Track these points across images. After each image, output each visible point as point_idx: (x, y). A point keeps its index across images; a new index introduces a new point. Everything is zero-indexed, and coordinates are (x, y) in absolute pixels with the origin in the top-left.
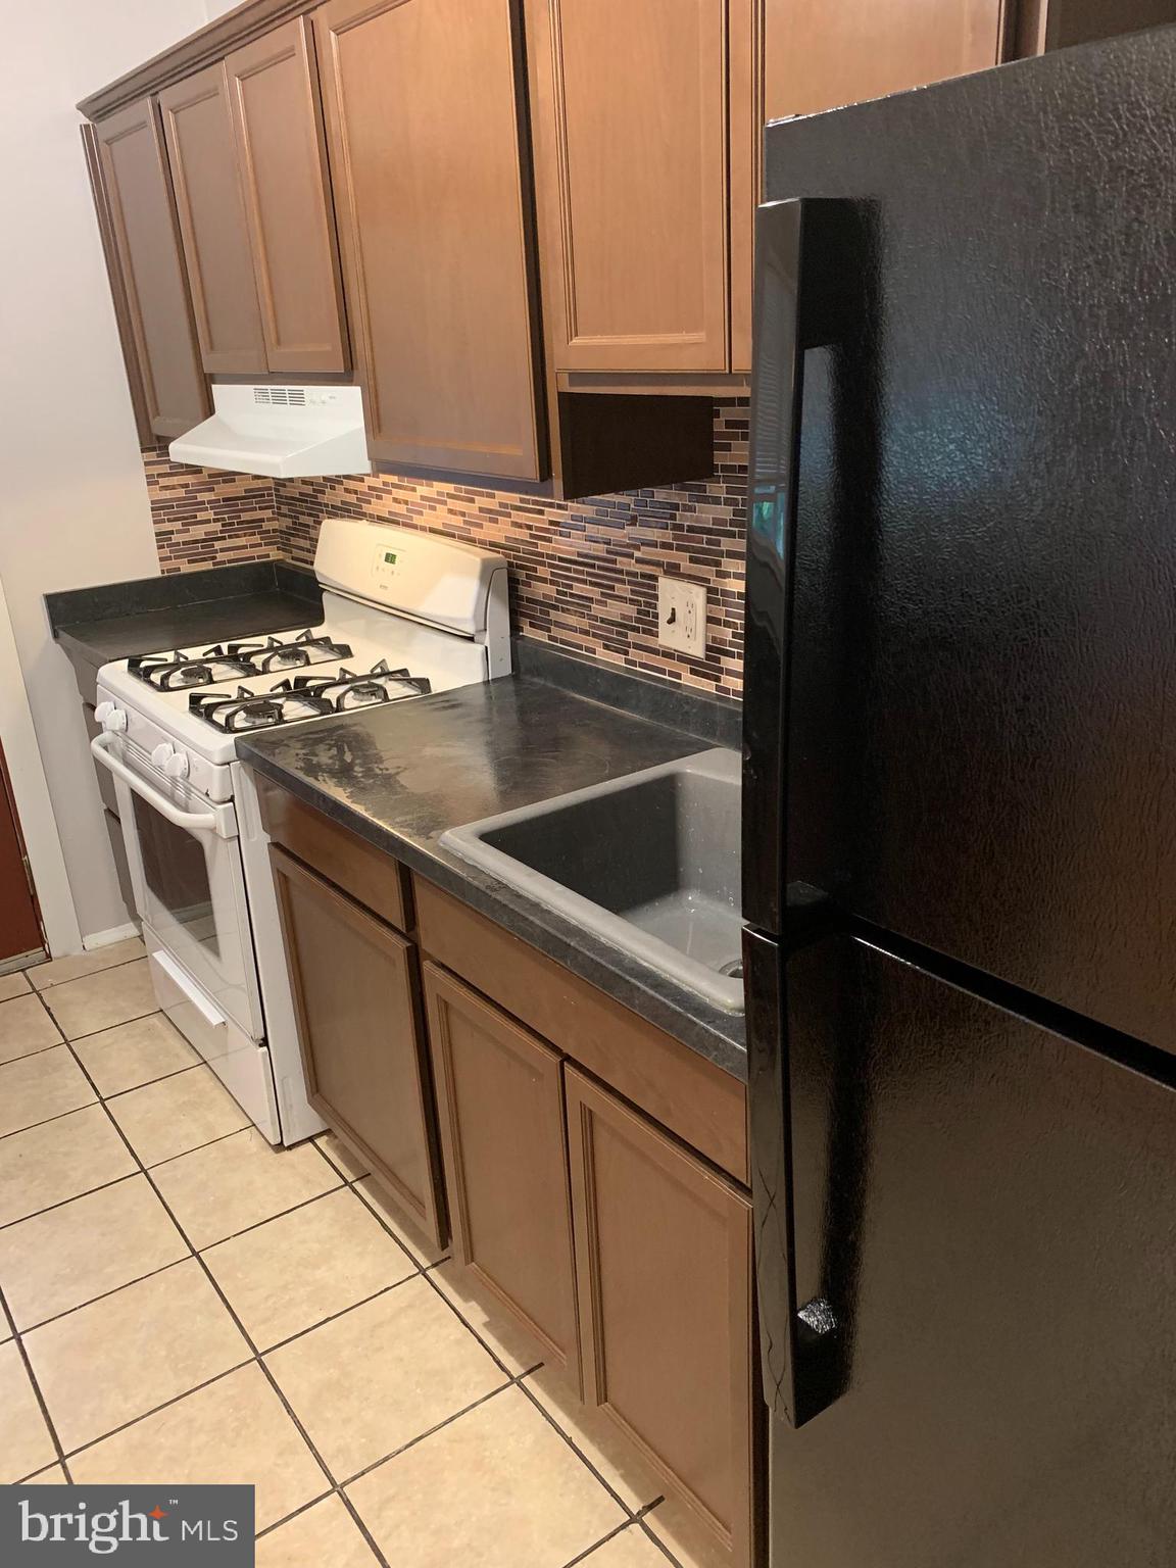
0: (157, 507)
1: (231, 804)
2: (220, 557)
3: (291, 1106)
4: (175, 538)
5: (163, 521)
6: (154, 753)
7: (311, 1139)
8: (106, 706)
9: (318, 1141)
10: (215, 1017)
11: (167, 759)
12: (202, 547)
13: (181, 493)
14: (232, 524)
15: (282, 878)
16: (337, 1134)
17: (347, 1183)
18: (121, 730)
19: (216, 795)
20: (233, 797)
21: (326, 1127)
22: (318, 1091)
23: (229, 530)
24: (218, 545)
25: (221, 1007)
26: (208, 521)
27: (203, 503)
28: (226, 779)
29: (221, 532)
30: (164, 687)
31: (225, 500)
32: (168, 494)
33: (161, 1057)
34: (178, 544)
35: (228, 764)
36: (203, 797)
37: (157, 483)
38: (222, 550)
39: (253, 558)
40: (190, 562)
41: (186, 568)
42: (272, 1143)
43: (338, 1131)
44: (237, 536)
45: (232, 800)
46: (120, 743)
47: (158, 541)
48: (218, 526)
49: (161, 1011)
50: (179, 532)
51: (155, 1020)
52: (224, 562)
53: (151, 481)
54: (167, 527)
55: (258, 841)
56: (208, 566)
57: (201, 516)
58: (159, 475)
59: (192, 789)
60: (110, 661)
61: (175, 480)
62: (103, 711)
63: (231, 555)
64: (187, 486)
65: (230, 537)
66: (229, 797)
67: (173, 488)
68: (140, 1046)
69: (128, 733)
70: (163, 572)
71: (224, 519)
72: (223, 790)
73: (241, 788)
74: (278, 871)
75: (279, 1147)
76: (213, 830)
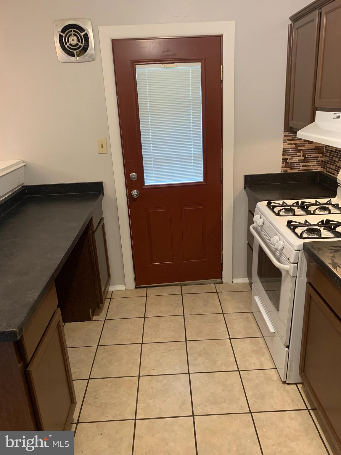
0: (285, 150)
1: (297, 265)
2: (301, 168)
3: (292, 371)
4: (288, 161)
5: (286, 155)
6: (272, 238)
7: (296, 384)
8: (258, 216)
9: (298, 386)
10: (272, 330)
11: (276, 242)
12: (296, 165)
13: (294, 146)
14: (308, 158)
15: (309, 296)
16: (305, 386)
17: (307, 409)
18: (261, 226)
19: (292, 260)
20: (298, 262)
21: (302, 382)
22: (304, 372)
23: (306, 160)
24: (301, 164)
25: (274, 326)
26: (300, 156)
27: (300, 150)
28: (297, 256)
29: (304, 160)
30: (278, 214)
31: (307, 150)
32: (289, 146)
33: (250, 330)
34: (289, 163)
35: (299, 251)
36: (287, 259)
37: (286, 142)
38: (303, 166)
39: (312, 170)
40: (291, 169)
41: (289, 171)
42: (283, 380)
43: (306, 384)
44: (309, 162)
45: (297, 263)
46: (259, 228)
47: (282, 161)
48: (303, 158)
49: (252, 312)
50: (290, 159)
51: (250, 315)
52: (302, 170)
53: (285, 142)
54: (287, 157)
55: (303, 280)
56: (297, 171)
57: (298, 154)
58: (288, 140)
59: (283, 254)
60: (261, 201)
61: (293, 142)
62: (256, 217)
63: (305, 168)
64: (296, 144)
65: (306, 162)
66: (297, 262)
67: (291, 144)
68: (244, 323)
69: (263, 227)
70: (282, 171)
71: (306, 156)
72: (295, 260)
73: (301, 260)
74: (308, 293)
75: (284, 383)
76: (288, 272)
